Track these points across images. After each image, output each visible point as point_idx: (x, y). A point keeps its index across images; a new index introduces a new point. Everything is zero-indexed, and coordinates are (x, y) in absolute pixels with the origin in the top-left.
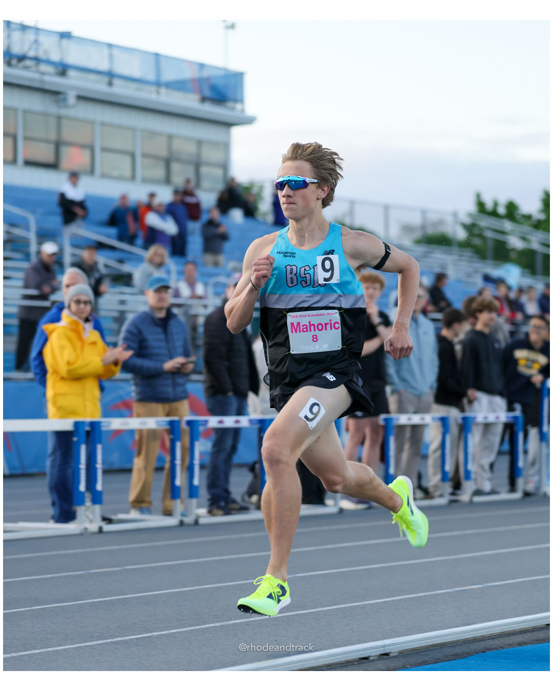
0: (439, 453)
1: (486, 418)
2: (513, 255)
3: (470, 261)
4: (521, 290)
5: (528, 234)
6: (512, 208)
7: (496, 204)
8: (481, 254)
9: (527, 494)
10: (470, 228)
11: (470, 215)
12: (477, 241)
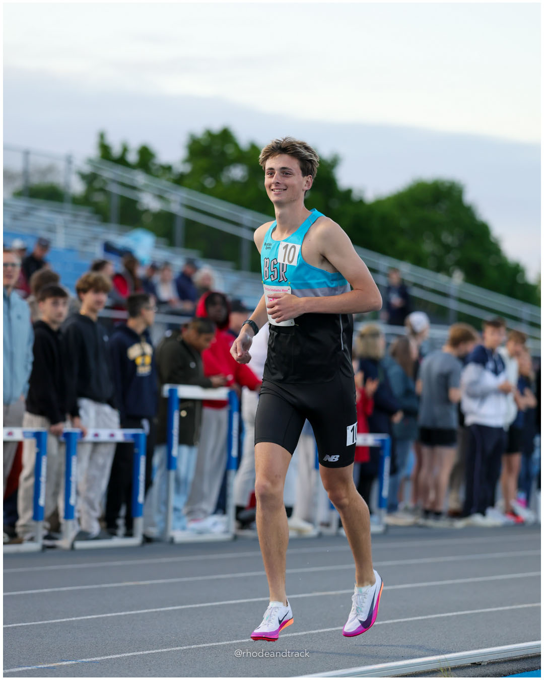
0: (32, 481)
1: (96, 435)
2: (146, 219)
3: (87, 224)
4: (154, 268)
5: (167, 192)
6: (146, 154)
7: (125, 150)
8: (102, 215)
9: (147, 540)
10: (90, 179)
11: (90, 161)
12: (99, 198)
